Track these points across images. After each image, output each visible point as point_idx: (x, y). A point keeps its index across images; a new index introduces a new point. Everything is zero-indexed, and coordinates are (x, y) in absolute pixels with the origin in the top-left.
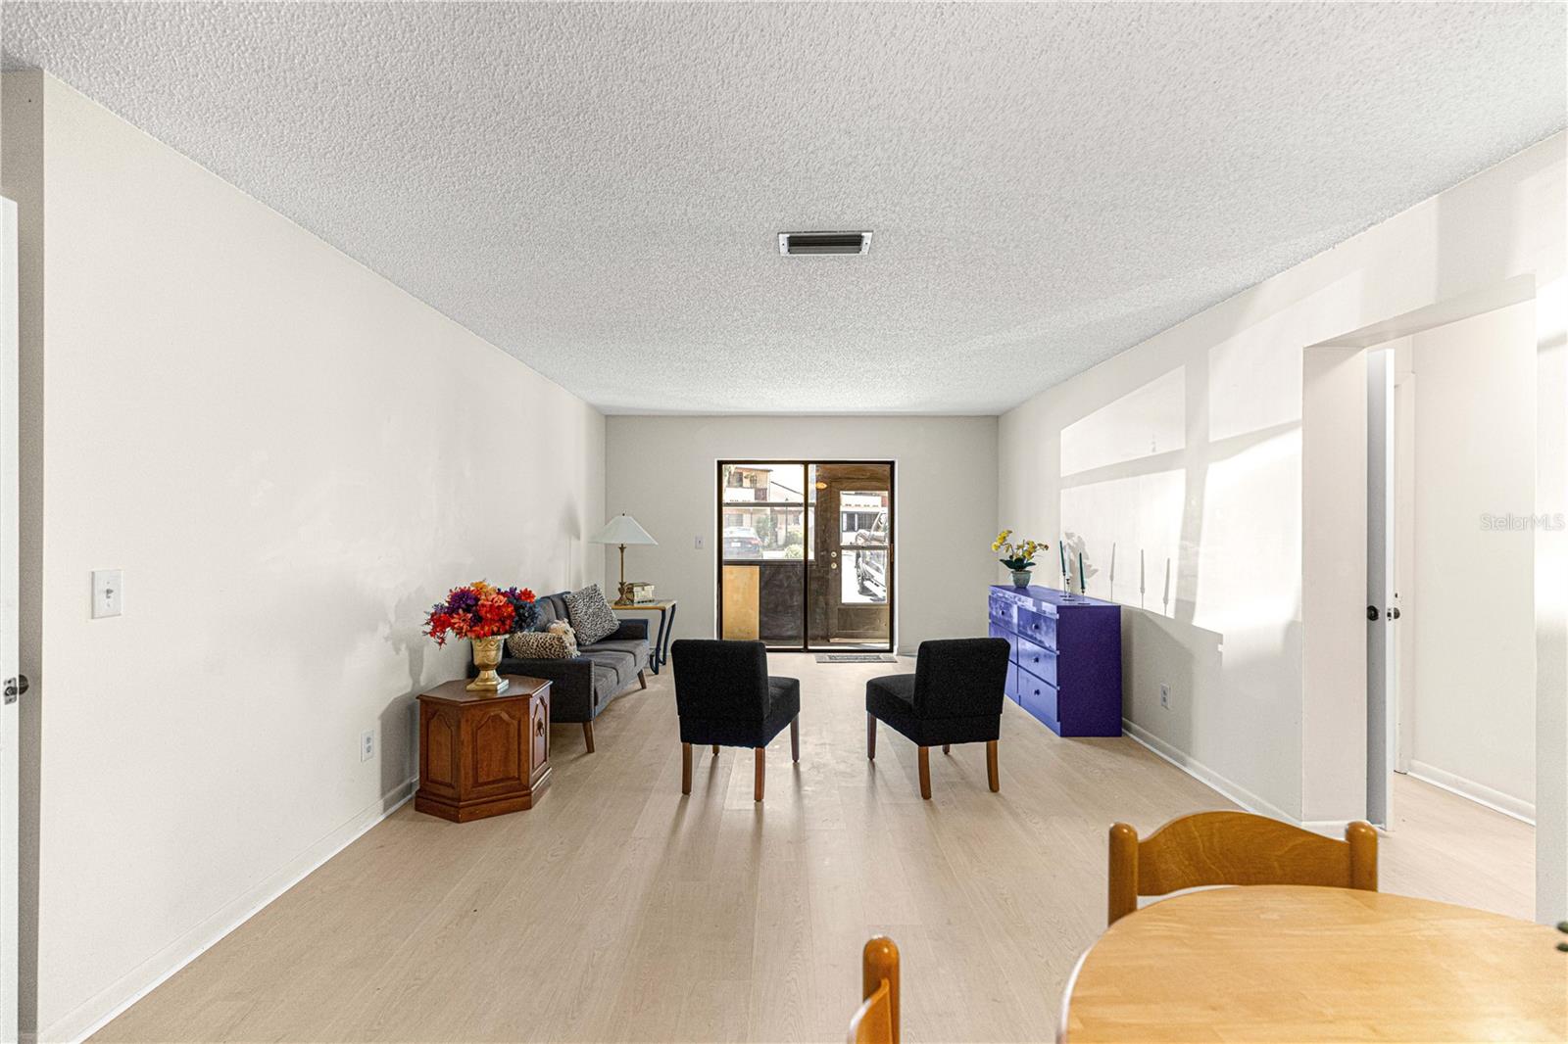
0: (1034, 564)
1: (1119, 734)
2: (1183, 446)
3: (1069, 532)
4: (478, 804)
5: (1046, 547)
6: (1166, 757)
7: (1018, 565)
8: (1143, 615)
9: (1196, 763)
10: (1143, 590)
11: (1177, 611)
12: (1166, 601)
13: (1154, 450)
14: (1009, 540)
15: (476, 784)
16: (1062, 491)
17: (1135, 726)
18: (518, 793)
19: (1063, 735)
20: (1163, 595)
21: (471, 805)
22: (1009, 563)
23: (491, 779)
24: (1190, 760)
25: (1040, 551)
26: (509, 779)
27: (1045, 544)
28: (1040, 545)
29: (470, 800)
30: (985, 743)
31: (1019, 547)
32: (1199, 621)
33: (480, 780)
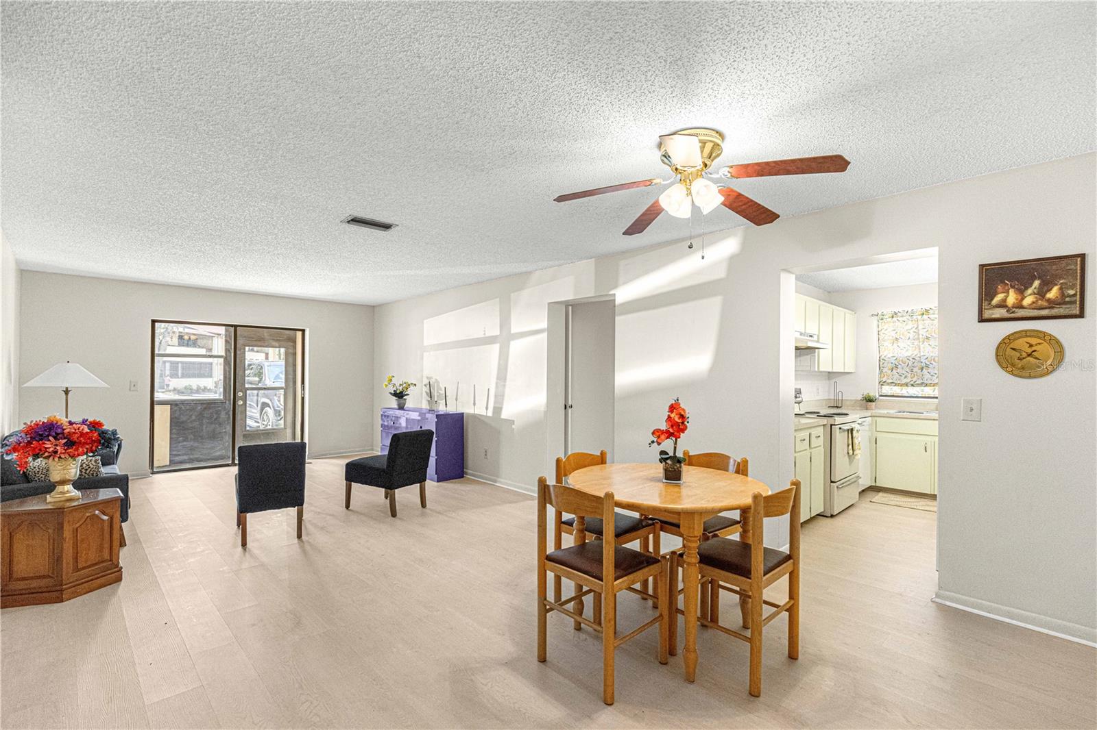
0: (408, 395)
1: (463, 477)
2: (498, 333)
3: (429, 376)
4: (79, 585)
5: (415, 385)
6: (489, 482)
7: (400, 395)
8: (475, 417)
9: (502, 480)
10: (474, 404)
11: (494, 413)
12: (487, 408)
13: (485, 334)
14: (394, 380)
15: (77, 569)
16: (425, 354)
17: (469, 471)
18: (109, 572)
19: (438, 482)
20: (485, 405)
21: (71, 587)
22: (395, 394)
23: (89, 563)
24: (499, 479)
25: (412, 387)
26: (103, 562)
27: (414, 383)
28: (412, 384)
29: (71, 583)
30: (419, 484)
31: (400, 385)
32: (504, 415)
33: (80, 566)
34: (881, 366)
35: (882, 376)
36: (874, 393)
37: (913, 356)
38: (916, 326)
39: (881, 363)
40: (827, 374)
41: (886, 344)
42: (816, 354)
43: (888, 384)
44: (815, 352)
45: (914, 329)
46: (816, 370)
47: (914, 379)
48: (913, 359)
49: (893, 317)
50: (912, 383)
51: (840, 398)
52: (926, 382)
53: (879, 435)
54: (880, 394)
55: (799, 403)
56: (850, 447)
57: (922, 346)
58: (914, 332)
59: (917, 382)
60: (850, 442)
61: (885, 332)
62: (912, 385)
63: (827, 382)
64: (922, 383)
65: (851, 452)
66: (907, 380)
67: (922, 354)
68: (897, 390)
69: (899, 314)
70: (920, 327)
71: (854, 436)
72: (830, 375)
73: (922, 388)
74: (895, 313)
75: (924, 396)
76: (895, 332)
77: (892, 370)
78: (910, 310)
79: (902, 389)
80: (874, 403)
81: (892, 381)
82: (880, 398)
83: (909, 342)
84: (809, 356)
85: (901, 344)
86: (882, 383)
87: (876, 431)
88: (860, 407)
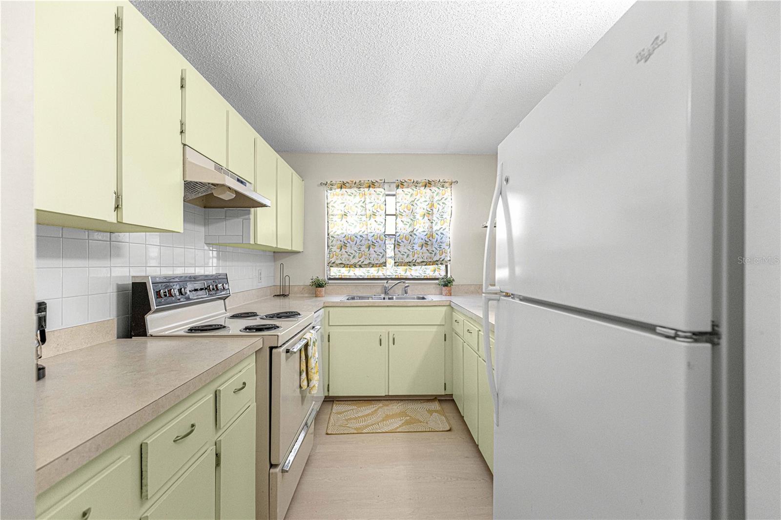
34: (330, 244)
35: (331, 255)
36: (322, 277)
37: (361, 233)
38: (363, 201)
39: (330, 241)
40: (272, 254)
41: (335, 218)
42: (252, 217)
43: (337, 265)
44: (249, 213)
45: (361, 203)
46: (252, 242)
47: (362, 260)
48: (361, 236)
49: (341, 188)
50: (360, 263)
51: (287, 284)
52: (373, 262)
53: (333, 331)
54: (329, 276)
55: (224, 299)
56: (304, 375)
57: (369, 222)
58: (362, 206)
59: (364, 263)
60: (304, 367)
61: (334, 205)
62: (360, 266)
63: (273, 264)
64: (370, 263)
65: (305, 383)
66: (353, 261)
67: (369, 231)
68: (344, 272)
69: (347, 185)
70: (368, 201)
71: (310, 354)
72: (277, 255)
73: (368, 269)
74: (344, 184)
75: (369, 277)
76: (344, 205)
77: (341, 250)
78: (357, 182)
79: (349, 271)
80: (324, 288)
81: (340, 262)
82: (330, 281)
83: (356, 218)
84: (240, 220)
85: (349, 218)
86: (331, 265)
87: (329, 325)
88: (310, 293)
